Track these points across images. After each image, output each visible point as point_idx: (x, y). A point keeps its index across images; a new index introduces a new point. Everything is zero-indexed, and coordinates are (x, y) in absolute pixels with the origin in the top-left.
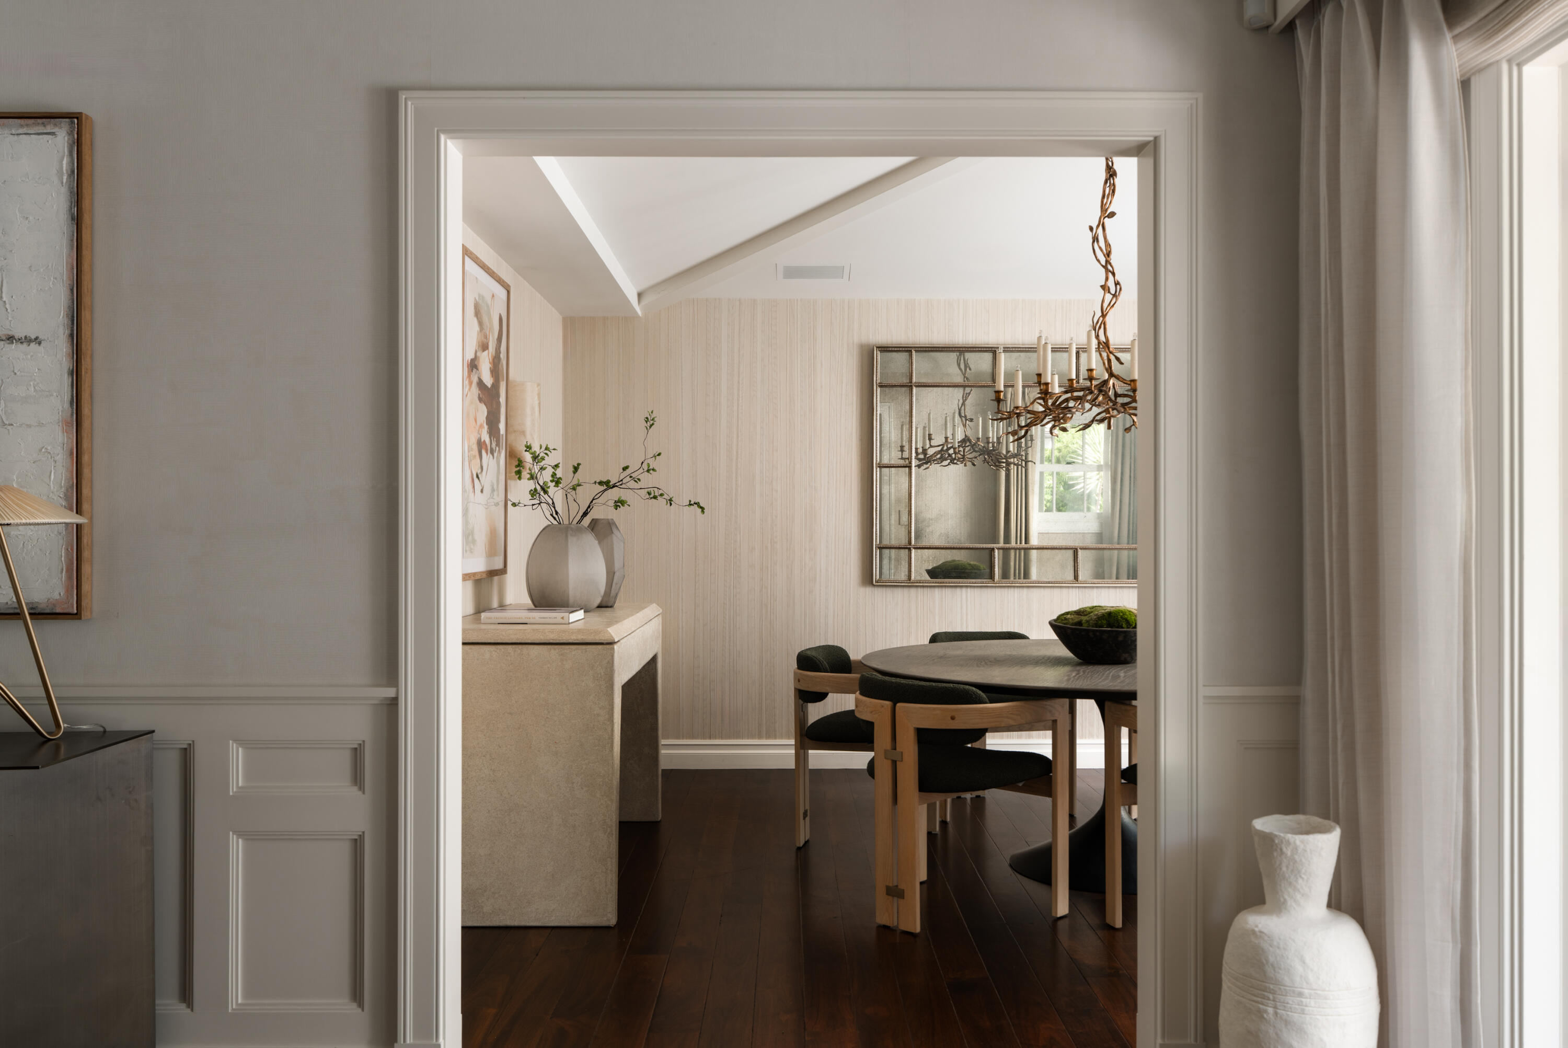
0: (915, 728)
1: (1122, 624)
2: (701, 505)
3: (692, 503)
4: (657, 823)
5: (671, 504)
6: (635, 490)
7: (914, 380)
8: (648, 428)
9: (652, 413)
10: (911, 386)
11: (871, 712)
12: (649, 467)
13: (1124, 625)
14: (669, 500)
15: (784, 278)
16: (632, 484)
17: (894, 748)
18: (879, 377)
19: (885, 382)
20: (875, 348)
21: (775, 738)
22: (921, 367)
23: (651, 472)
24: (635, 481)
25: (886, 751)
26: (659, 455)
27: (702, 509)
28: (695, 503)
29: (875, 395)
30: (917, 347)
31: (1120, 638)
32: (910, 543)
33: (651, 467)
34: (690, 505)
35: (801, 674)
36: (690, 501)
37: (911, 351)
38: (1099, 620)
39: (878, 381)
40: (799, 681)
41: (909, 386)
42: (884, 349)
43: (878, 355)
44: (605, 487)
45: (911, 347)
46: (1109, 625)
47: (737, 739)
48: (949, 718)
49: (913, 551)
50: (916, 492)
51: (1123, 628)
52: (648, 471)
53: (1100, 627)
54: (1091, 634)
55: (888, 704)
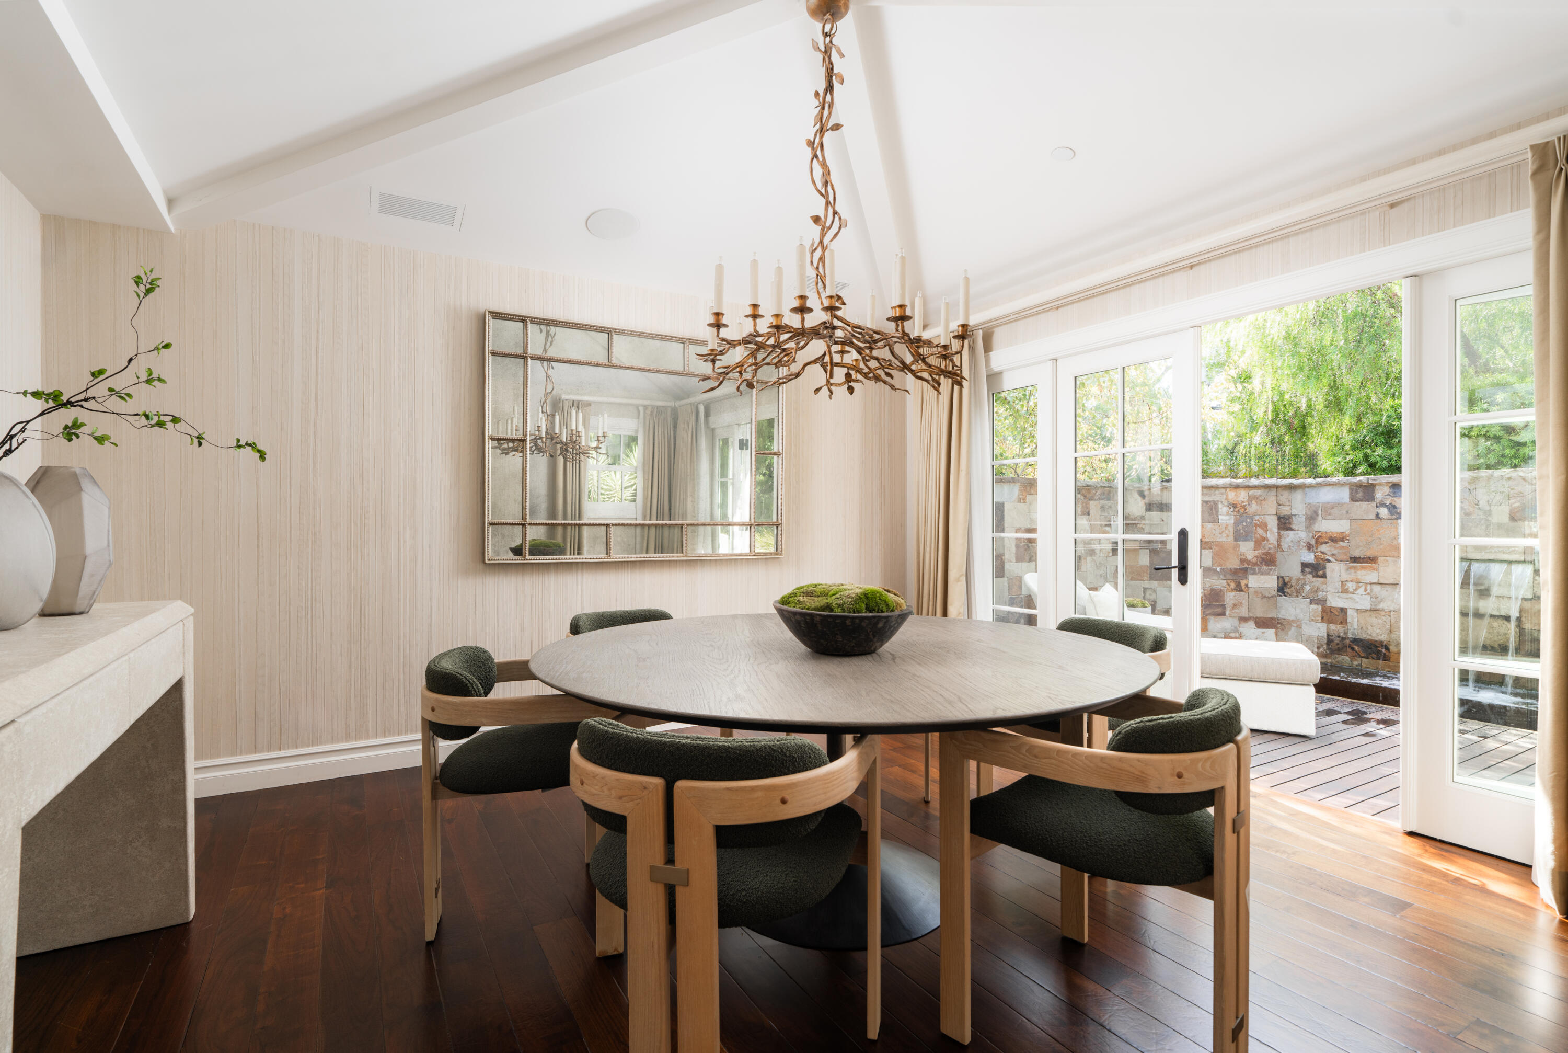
0: (714, 825)
1: (882, 607)
2: (260, 447)
3: (242, 443)
4: (184, 927)
5: (200, 444)
6: (122, 416)
7: (529, 352)
8: (142, 295)
9: (151, 271)
10: (526, 357)
11: (620, 798)
12: (150, 375)
13: (885, 609)
14: (197, 438)
15: (381, 211)
16: (114, 403)
17: (670, 860)
18: (491, 345)
19: (498, 350)
20: (487, 313)
21: (368, 738)
22: (536, 340)
23: (156, 383)
24: (121, 397)
25: (653, 869)
26: (167, 346)
27: (262, 456)
28: (247, 444)
29: (487, 362)
30: (533, 318)
31: (880, 625)
32: (524, 518)
33: (155, 375)
34: (239, 446)
35: (437, 700)
36: (238, 440)
37: (526, 321)
38: (855, 602)
39: (490, 349)
40: (433, 710)
41: (524, 357)
42: (497, 316)
43: (490, 322)
44: (51, 404)
45: (526, 317)
46: (869, 609)
47: (317, 745)
48: (778, 801)
49: (528, 527)
50: (532, 467)
51: (882, 612)
52: (148, 381)
53: (859, 612)
54: (848, 622)
55: (656, 782)
